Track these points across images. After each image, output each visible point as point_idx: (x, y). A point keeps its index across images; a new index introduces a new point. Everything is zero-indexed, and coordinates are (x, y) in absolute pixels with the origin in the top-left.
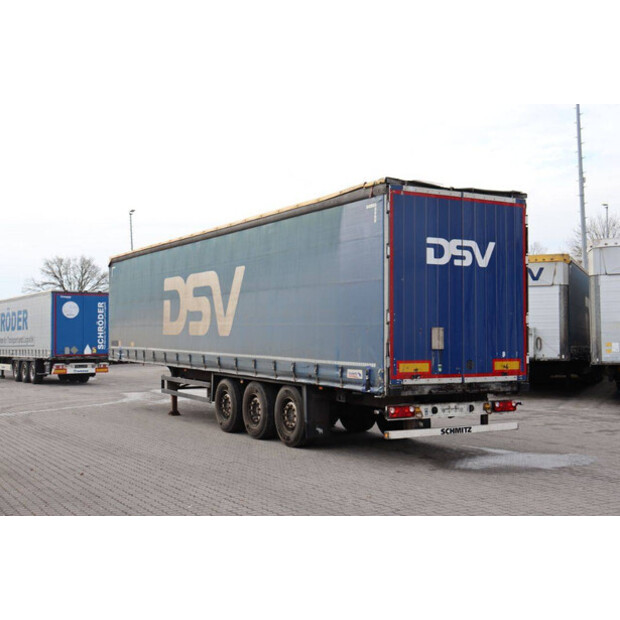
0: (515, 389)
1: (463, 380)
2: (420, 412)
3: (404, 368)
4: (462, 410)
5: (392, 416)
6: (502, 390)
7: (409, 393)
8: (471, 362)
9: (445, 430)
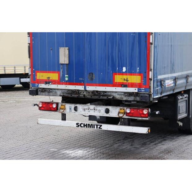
1: (85, 88)
3: (41, 76)
4: (100, 111)
8: (92, 74)
9: (79, 124)
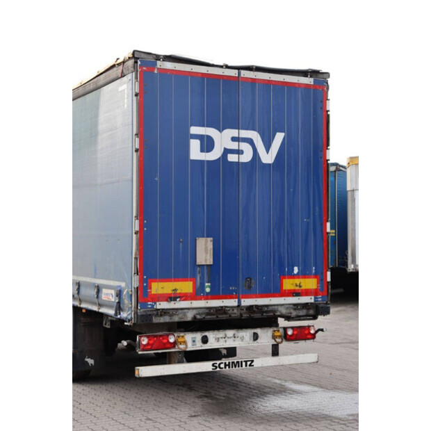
0: (311, 312)
1: (239, 302)
2: (185, 342)
3: (157, 288)
4: (242, 339)
5: (145, 348)
6: (294, 313)
7: (166, 319)
8: (251, 279)
9: (217, 365)
